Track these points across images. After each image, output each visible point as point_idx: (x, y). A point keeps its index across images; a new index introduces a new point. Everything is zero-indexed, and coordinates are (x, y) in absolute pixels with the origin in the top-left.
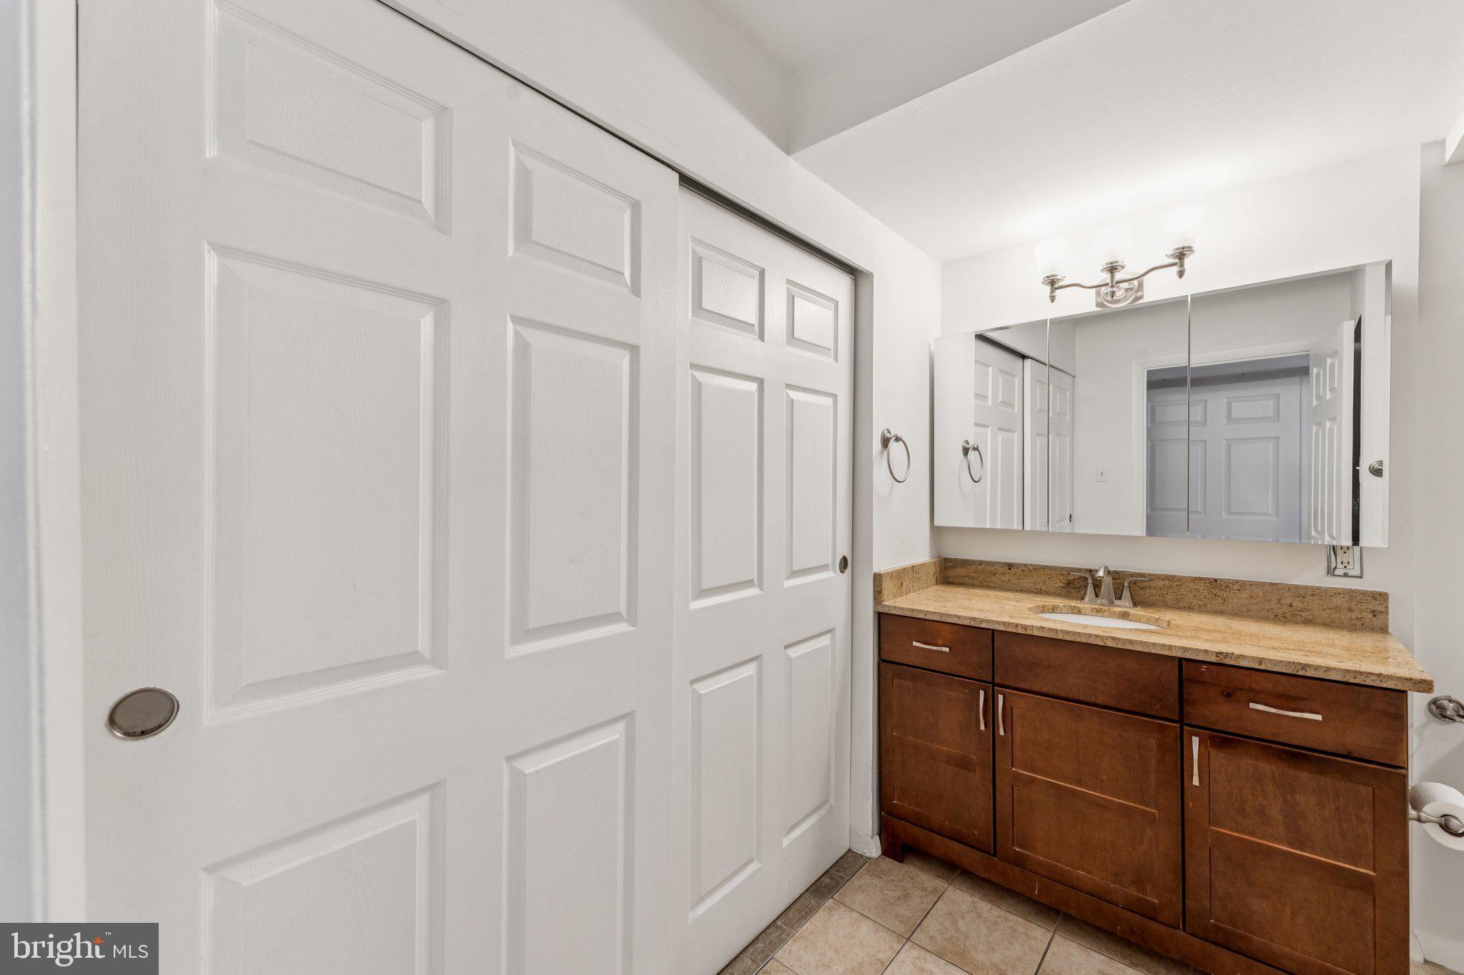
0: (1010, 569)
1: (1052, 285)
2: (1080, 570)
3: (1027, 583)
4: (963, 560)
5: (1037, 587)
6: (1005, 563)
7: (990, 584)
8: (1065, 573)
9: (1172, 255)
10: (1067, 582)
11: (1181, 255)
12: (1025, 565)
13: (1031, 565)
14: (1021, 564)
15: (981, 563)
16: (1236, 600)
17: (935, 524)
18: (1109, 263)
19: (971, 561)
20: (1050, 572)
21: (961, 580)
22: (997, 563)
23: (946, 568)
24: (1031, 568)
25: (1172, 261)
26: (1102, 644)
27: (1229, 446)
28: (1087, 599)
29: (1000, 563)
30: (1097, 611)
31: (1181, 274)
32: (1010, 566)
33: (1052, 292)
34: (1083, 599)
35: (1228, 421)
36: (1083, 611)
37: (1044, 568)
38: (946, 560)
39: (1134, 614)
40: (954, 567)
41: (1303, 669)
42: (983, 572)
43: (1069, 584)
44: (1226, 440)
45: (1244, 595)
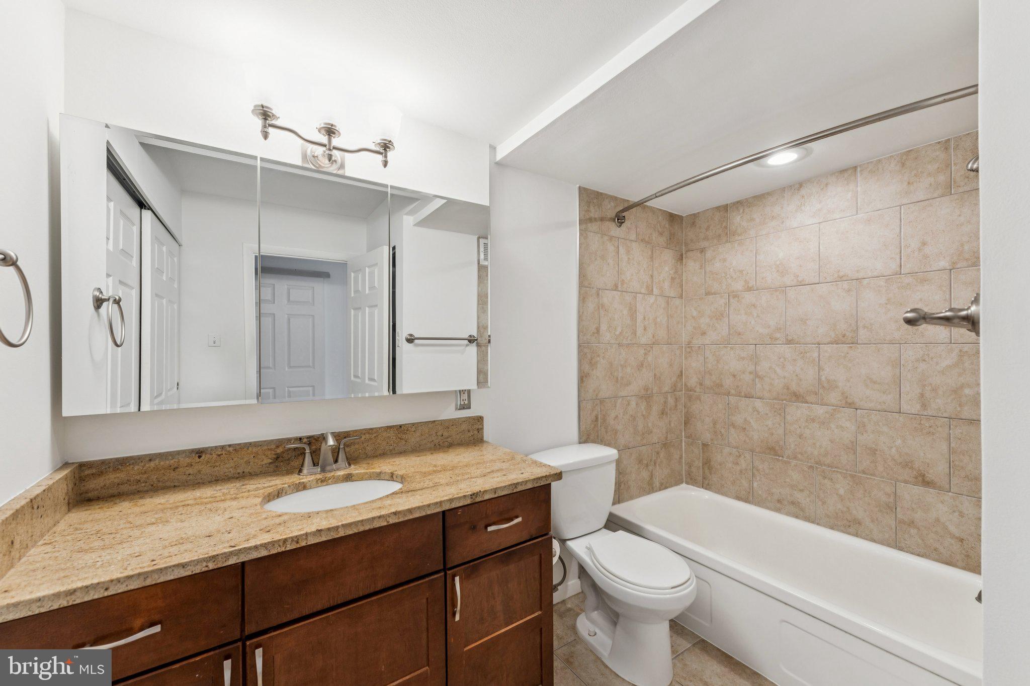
0: (200, 457)
1: (265, 119)
2: (289, 440)
3: (227, 468)
4: (117, 460)
5: (238, 471)
6: (192, 451)
7: (168, 484)
8: (273, 447)
9: (379, 144)
10: (275, 456)
11: (386, 146)
12: (223, 447)
13: (230, 446)
14: (216, 447)
15: (151, 458)
16: (413, 440)
17: (65, 414)
18: (329, 124)
19: (131, 458)
20: (255, 450)
21: (114, 491)
22: (179, 453)
23: (82, 479)
24: (231, 449)
25: (378, 149)
26: (385, 524)
27: (289, 320)
28: (305, 471)
29: (184, 452)
30: (322, 481)
31: (385, 164)
32: (200, 453)
33: (265, 127)
34: (300, 471)
35: (288, 302)
36: (308, 485)
37: (249, 445)
38: (82, 466)
39: (357, 474)
40: (101, 474)
41: (516, 487)
42: (157, 469)
43: (277, 458)
44: (287, 314)
45: (418, 434)
